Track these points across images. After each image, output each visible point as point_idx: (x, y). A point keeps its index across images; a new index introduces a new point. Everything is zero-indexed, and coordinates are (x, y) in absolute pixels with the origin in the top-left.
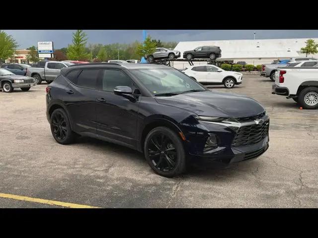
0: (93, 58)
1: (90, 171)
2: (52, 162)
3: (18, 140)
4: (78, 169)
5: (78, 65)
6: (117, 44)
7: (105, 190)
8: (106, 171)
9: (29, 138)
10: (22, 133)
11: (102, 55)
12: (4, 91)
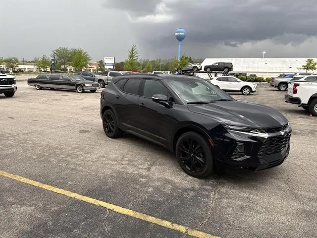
0: (142, 69)
1: (134, 168)
2: (103, 157)
3: (81, 134)
4: (124, 166)
5: (131, 75)
6: (160, 60)
7: (147, 192)
8: (149, 169)
9: (89, 132)
10: (84, 127)
11: (149, 67)
12: (78, 92)
